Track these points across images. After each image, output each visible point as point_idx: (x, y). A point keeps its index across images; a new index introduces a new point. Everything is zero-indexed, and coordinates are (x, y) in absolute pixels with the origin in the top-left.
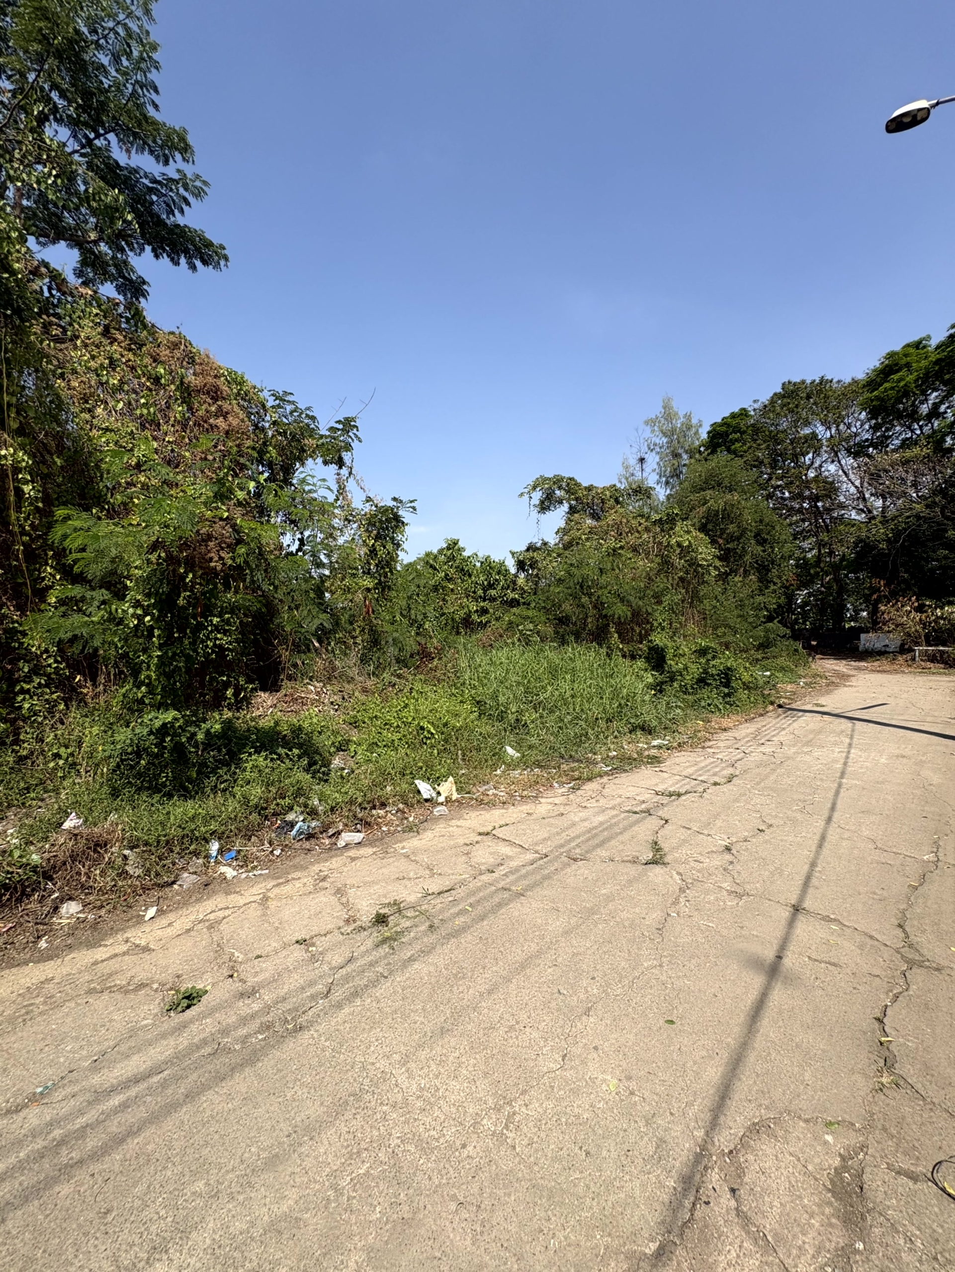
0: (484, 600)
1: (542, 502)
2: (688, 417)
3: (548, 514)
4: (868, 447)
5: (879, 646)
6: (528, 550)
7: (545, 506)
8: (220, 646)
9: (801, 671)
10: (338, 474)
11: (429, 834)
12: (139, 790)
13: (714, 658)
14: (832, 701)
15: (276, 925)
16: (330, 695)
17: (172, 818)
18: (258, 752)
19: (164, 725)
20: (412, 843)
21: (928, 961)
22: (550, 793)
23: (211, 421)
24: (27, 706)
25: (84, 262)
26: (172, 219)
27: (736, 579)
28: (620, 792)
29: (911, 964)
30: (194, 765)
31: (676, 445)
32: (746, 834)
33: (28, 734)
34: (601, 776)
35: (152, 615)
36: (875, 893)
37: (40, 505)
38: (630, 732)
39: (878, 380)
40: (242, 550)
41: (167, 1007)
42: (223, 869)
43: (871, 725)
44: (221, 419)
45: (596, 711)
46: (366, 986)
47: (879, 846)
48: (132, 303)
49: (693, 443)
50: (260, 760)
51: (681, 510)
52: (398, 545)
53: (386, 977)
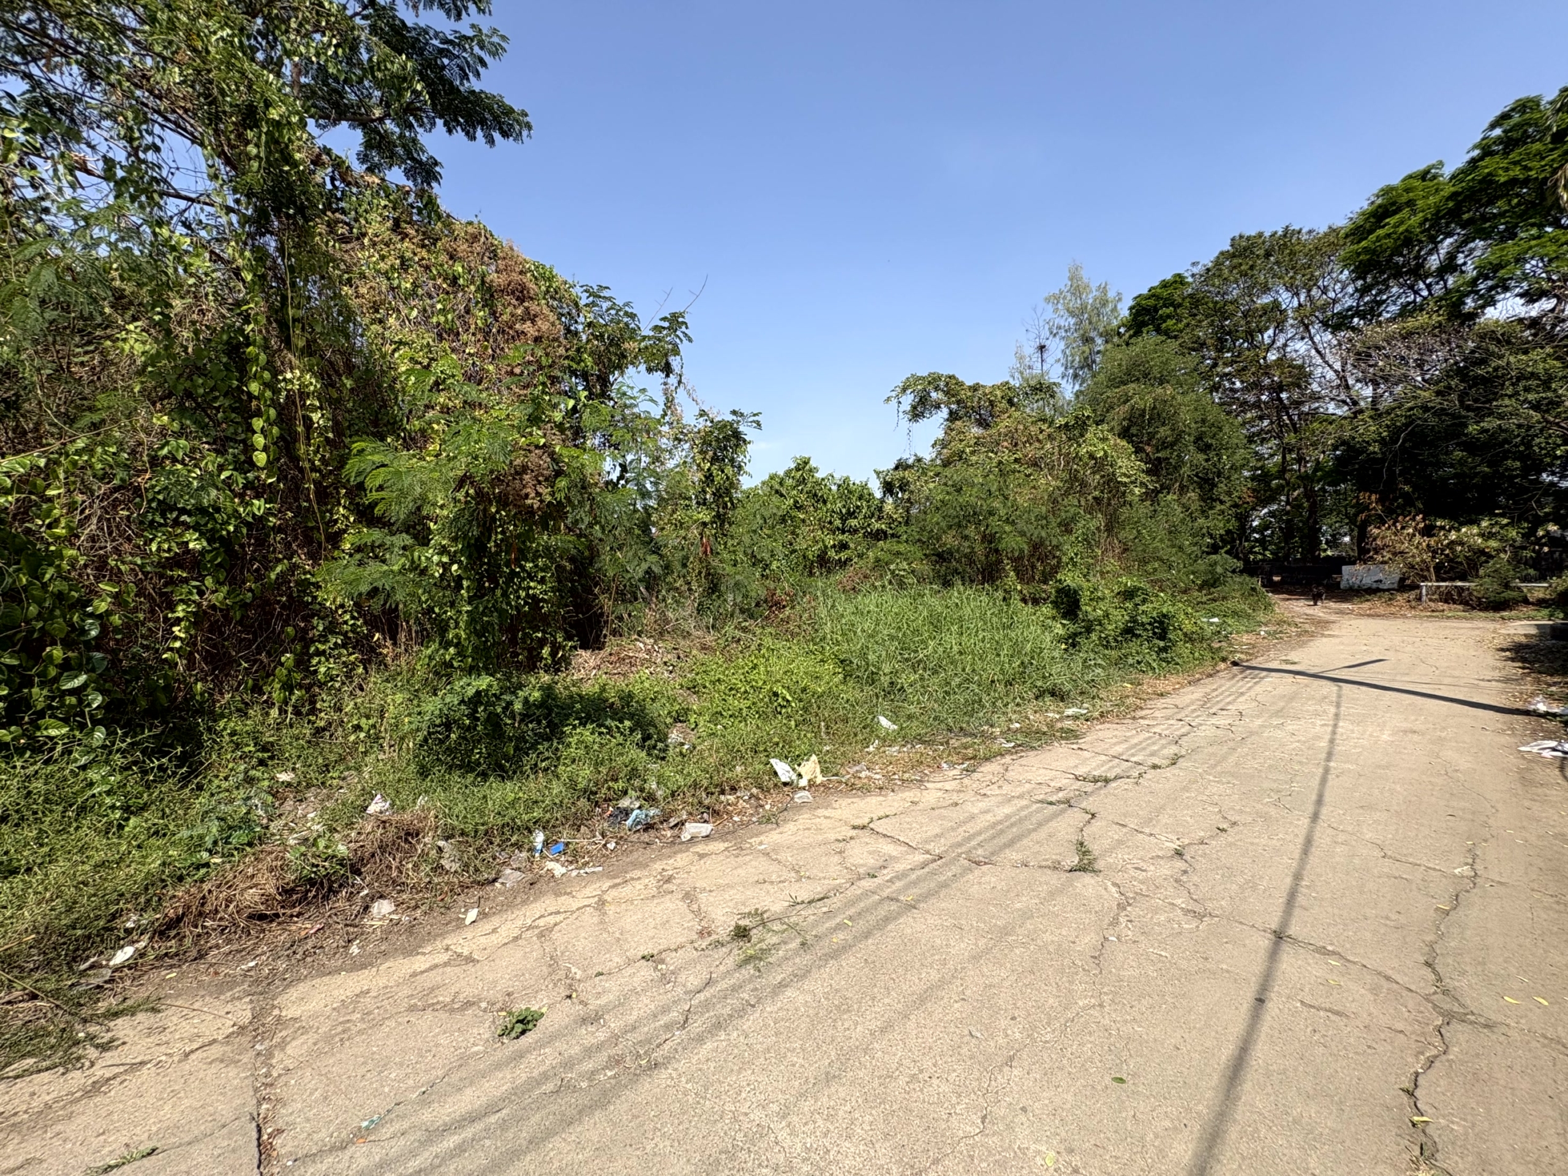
0: (843, 532)
1: (914, 408)
2: (1104, 290)
3: (923, 423)
4: (1352, 317)
5: (1368, 581)
6: (896, 468)
7: (917, 413)
8: (534, 596)
9: (1261, 616)
10: (665, 384)
11: (790, 827)
12: (450, 768)
13: (1144, 601)
14: (1308, 656)
15: (617, 935)
16: (663, 652)
17: (490, 803)
18: (583, 724)
19: (478, 693)
20: (771, 837)
21: (1473, 1013)
22: (937, 777)
23: (517, 326)
24: (323, 670)
25: (368, 145)
26: (466, 84)
27: (1169, 497)
28: (1029, 776)
29: (1449, 1018)
30: (510, 739)
31: (1088, 327)
32: (1202, 834)
33: (325, 701)
34: (1002, 755)
35: (460, 563)
36: (1387, 918)
37: (330, 435)
38: (1037, 698)
39: (1368, 226)
40: (562, 483)
41: (499, 1032)
42: (550, 865)
43: (1364, 688)
44: (529, 323)
45: (992, 671)
46: (731, 1016)
47: (1389, 853)
48: (423, 190)
49: (1109, 324)
50: (586, 734)
51: (1094, 411)
52: (740, 468)
53: (753, 1006)
